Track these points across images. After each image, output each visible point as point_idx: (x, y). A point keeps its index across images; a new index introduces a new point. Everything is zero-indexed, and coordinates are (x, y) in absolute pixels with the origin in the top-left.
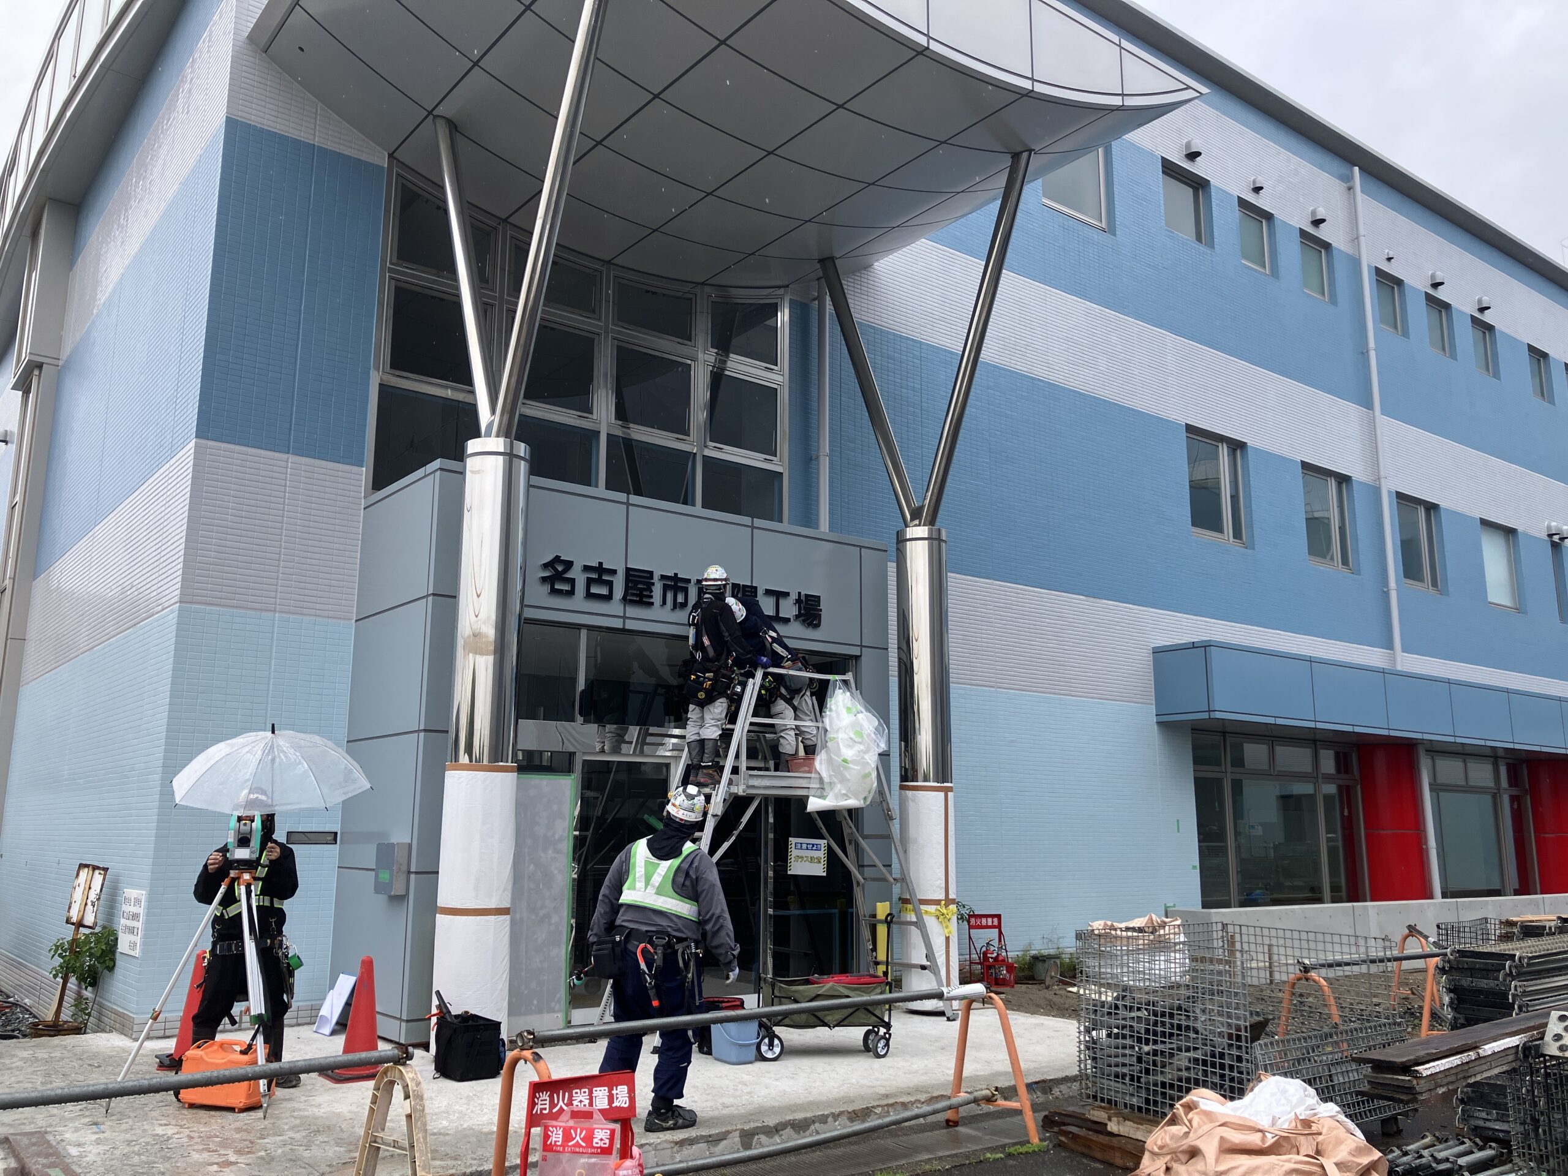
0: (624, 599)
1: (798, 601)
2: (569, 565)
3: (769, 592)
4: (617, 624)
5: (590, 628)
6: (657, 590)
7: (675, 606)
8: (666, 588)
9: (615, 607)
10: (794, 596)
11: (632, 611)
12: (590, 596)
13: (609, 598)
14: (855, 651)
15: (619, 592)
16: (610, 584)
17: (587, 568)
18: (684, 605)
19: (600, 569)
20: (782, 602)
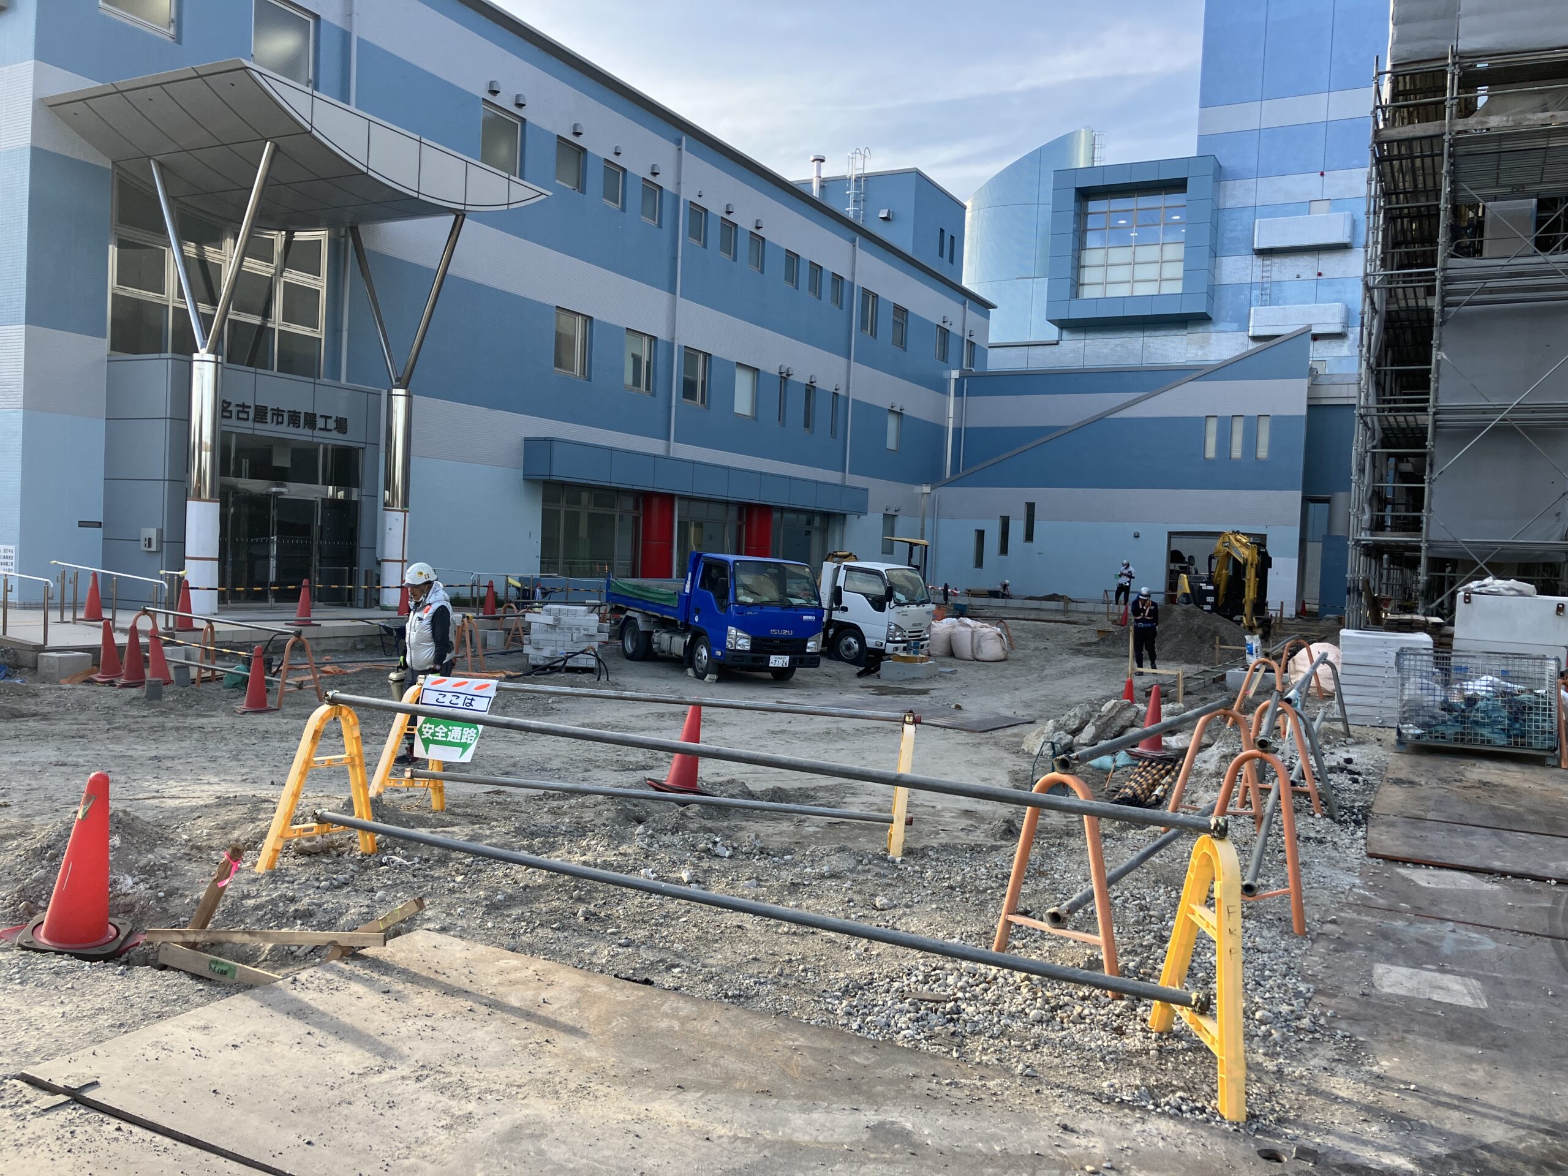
0: (254, 420)
1: (336, 421)
2: (230, 403)
3: (322, 416)
4: (250, 432)
5: (237, 434)
6: (269, 416)
7: (278, 423)
8: (273, 414)
9: (250, 424)
10: (334, 418)
11: (258, 426)
12: (239, 418)
13: (247, 419)
14: (363, 445)
15: (252, 415)
16: (248, 413)
17: (237, 405)
18: (282, 423)
19: (243, 406)
20: (329, 421)
